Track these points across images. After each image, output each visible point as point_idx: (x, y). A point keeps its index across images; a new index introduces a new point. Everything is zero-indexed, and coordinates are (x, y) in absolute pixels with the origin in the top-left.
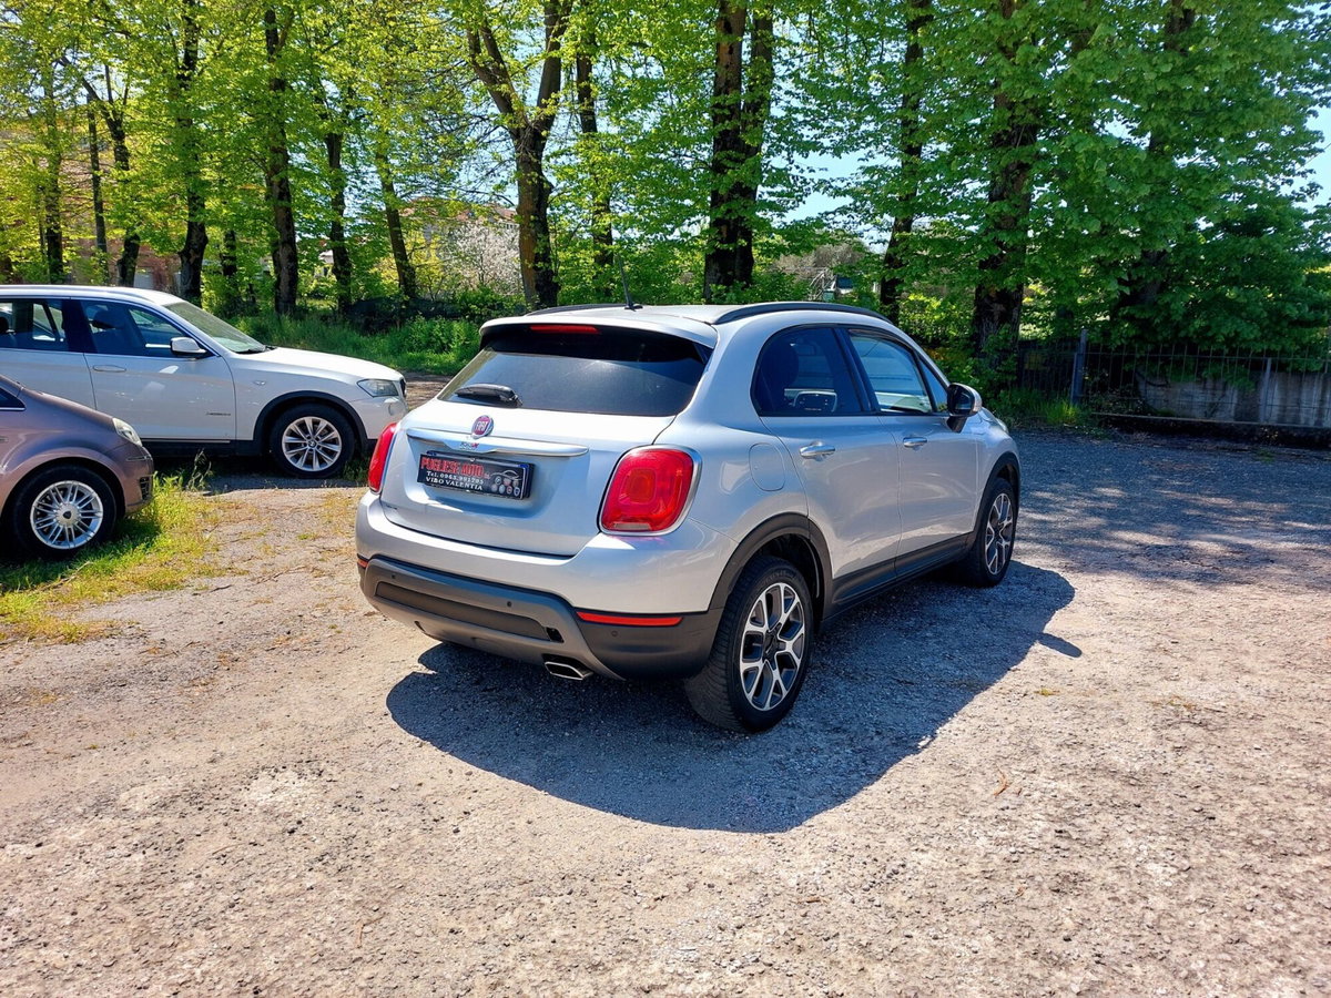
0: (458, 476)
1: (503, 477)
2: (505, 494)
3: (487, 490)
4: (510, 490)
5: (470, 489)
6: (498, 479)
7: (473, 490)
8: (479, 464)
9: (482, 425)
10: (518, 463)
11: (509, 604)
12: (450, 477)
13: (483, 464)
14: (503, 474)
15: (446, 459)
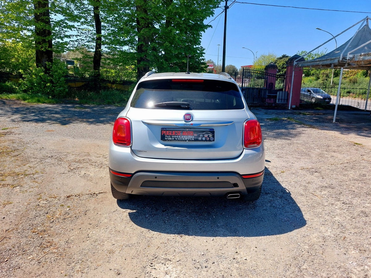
0: (181, 136)
1: (203, 135)
2: (206, 140)
3: (196, 140)
4: (208, 139)
5: (188, 140)
6: (201, 135)
7: (190, 140)
8: (191, 131)
9: (188, 117)
10: (209, 129)
11: (218, 178)
12: (177, 137)
13: (192, 131)
14: (204, 133)
15: (174, 130)
